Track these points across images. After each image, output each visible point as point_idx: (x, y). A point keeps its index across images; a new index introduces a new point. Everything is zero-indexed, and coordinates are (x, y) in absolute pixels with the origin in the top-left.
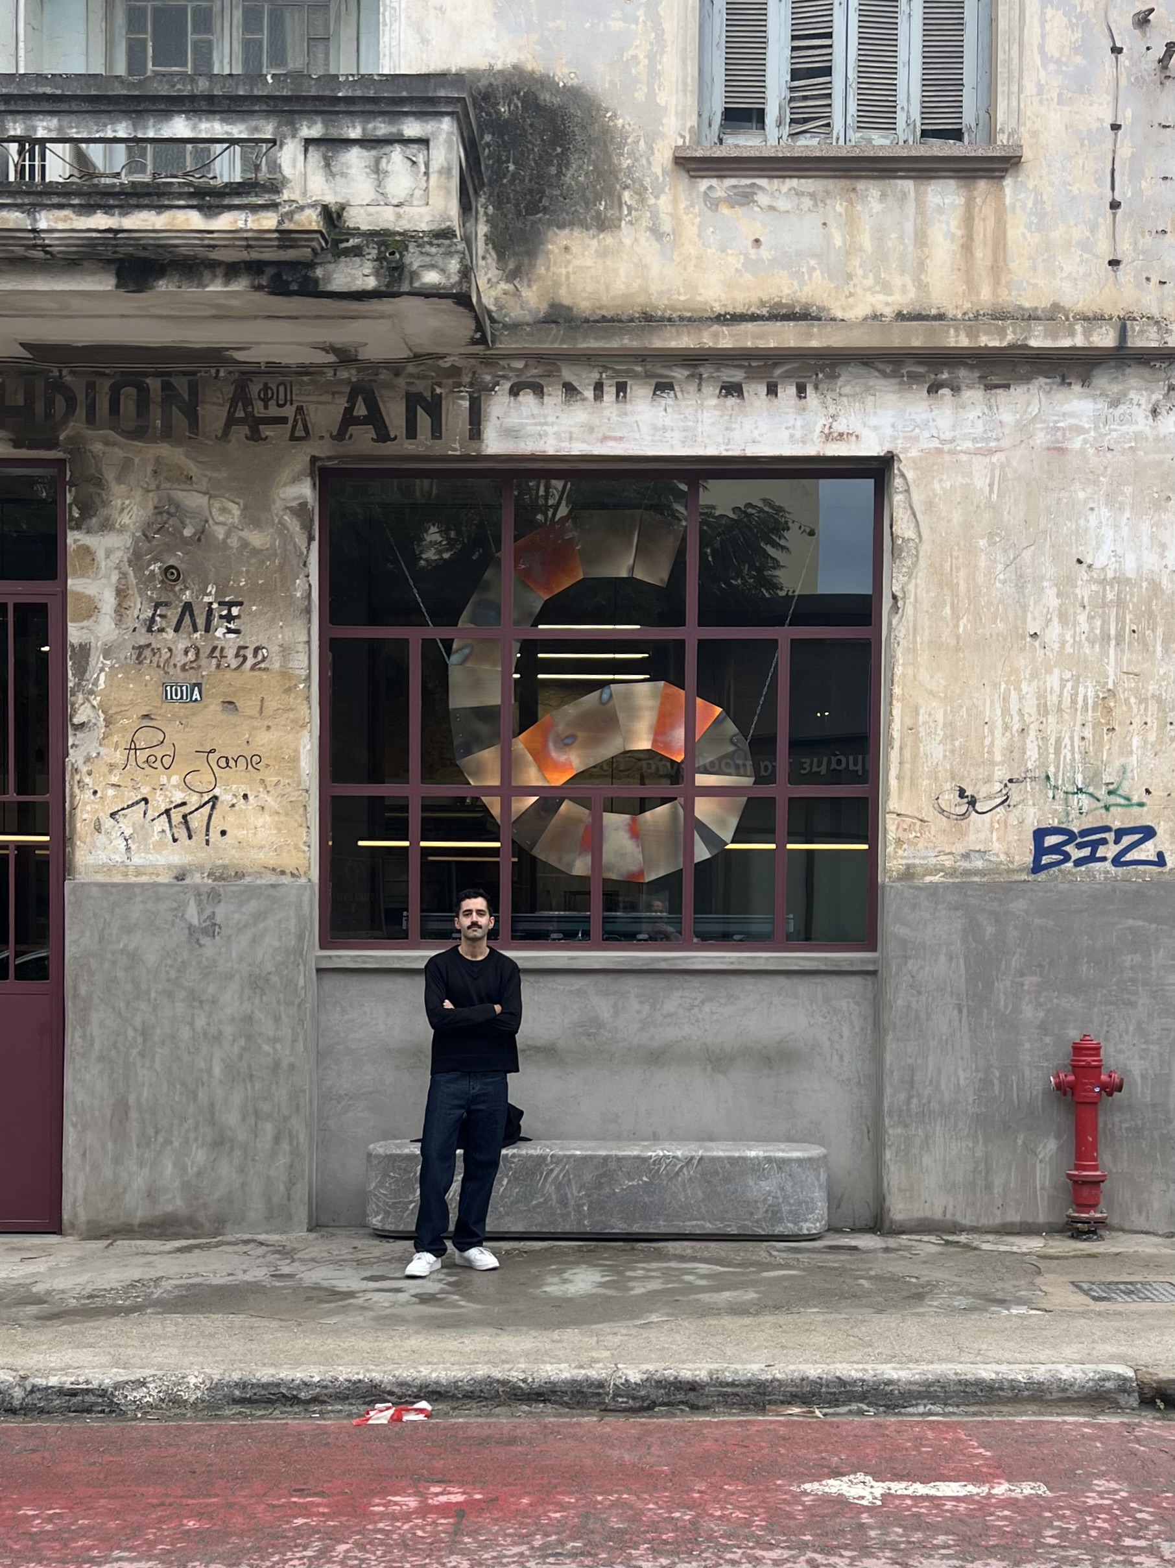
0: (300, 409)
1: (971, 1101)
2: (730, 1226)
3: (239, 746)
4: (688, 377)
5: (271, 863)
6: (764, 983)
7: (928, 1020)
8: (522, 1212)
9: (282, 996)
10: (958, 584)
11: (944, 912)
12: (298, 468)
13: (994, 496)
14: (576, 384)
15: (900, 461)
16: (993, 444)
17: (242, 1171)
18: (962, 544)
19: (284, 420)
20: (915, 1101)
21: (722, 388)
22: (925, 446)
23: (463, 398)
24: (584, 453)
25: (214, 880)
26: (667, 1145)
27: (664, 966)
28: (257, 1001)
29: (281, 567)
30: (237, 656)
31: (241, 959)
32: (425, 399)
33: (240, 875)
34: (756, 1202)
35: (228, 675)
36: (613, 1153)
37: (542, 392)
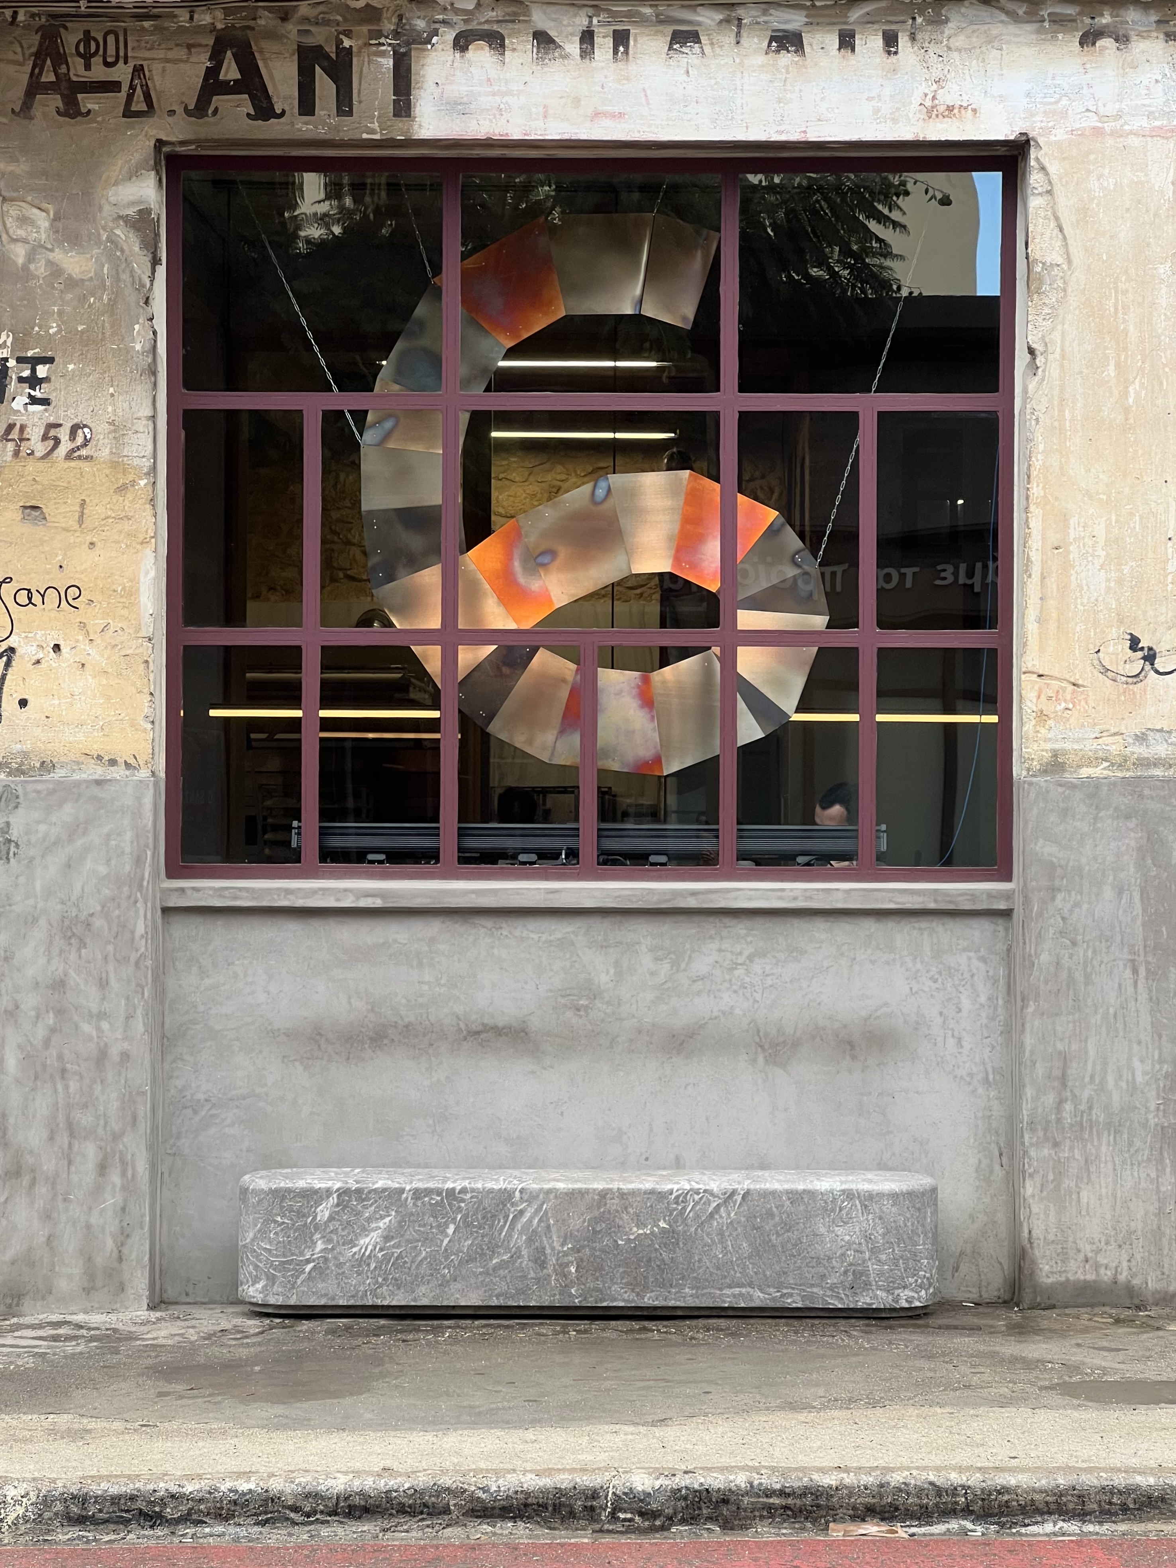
0: (138, 70)
1: (1152, 1106)
2: (791, 1295)
3: (48, 573)
4: (721, 21)
5: (95, 748)
6: (844, 929)
7: (1086, 984)
8: (476, 1276)
9: (110, 948)
10: (1126, 332)
11: (1109, 821)
12: (137, 157)
14: (552, 33)
15: (1038, 146)
17: (49, 1217)
18: (1132, 271)
19: (112, 86)
20: (1068, 1107)
21: (772, 39)
22: (1077, 125)
23: (383, 54)
24: (566, 137)
25: (9, 774)
26: (697, 1176)
27: (692, 903)
28: (73, 956)
29: (112, 306)
30: (45, 438)
31: (48, 893)
32: (327, 56)
33: (47, 766)
34: (829, 1259)
35: (31, 466)
36: (615, 1186)
37: (503, 46)
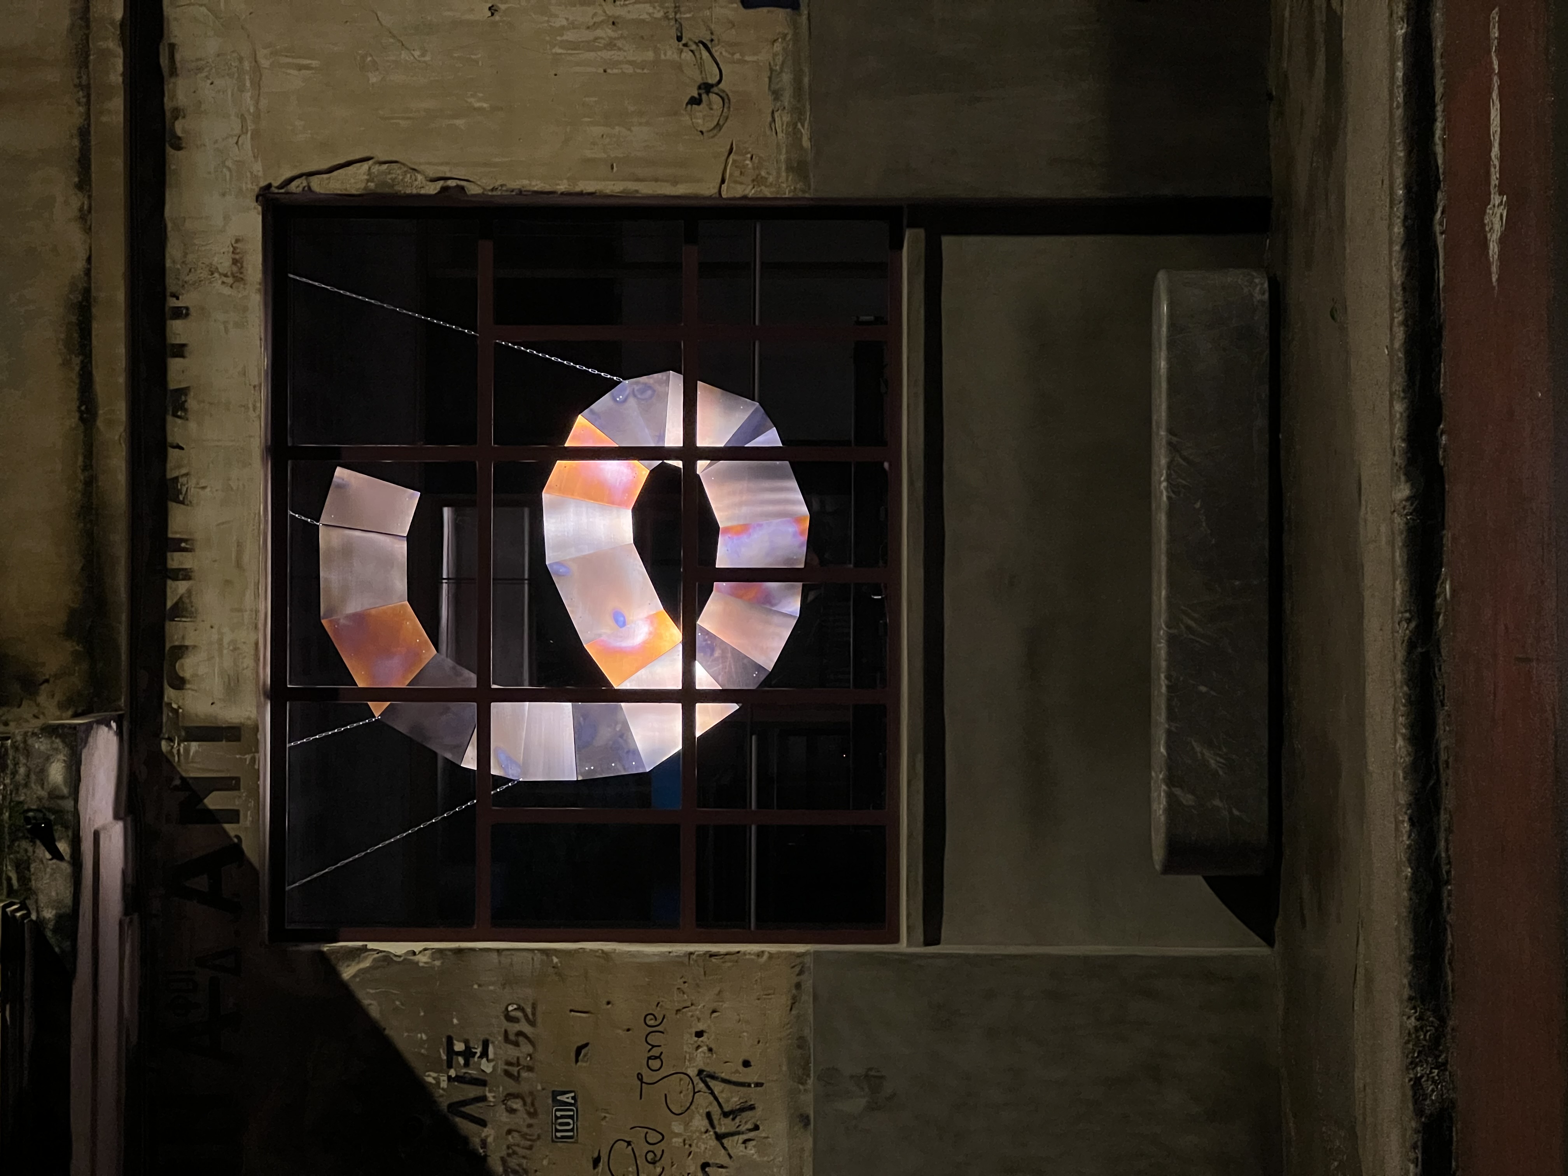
0: (200, 962)
2: (1259, 394)
3: (633, 1042)
7: (989, 142)
8: (1243, 667)
10: (426, 110)
11: (849, 122)
13: (315, 63)
15: (268, 185)
16: (247, 65)
17: (1193, 1042)
18: (375, 104)
19: (214, 984)
21: (175, 415)
22: (250, 153)
25: (808, 1076)
26: (1153, 477)
28: (967, 1021)
31: (912, 1042)
33: (801, 1043)
34: (1226, 361)
35: (541, 1055)
36: (1164, 547)
37: (180, 648)
